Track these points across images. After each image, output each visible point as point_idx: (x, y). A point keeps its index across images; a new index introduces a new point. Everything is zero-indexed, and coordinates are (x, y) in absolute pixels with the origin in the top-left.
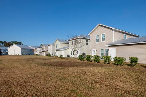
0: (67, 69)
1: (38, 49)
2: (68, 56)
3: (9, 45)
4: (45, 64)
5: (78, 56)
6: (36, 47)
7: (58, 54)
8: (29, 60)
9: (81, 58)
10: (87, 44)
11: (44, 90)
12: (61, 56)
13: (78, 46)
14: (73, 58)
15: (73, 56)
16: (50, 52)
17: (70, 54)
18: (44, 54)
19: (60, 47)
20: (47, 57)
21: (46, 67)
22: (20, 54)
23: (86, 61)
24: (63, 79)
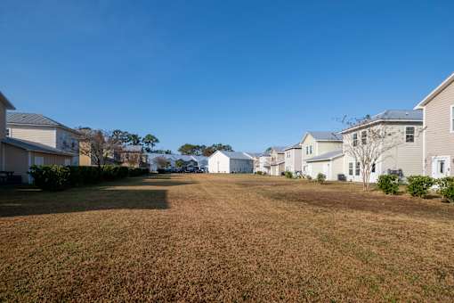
0: (340, 214)
1: (263, 160)
2: (342, 178)
3: (209, 152)
4: (279, 197)
5: (374, 178)
6: (258, 155)
7: (312, 171)
8: (245, 185)
9: (387, 183)
10: (410, 139)
11: (285, 260)
12: (321, 176)
13: (375, 147)
14: (357, 184)
15: (358, 179)
16: (290, 166)
17: (346, 172)
18: (275, 172)
19: (317, 153)
20: (284, 178)
21: (283, 204)
22: (228, 171)
23: (407, 196)
24: (330, 241)
